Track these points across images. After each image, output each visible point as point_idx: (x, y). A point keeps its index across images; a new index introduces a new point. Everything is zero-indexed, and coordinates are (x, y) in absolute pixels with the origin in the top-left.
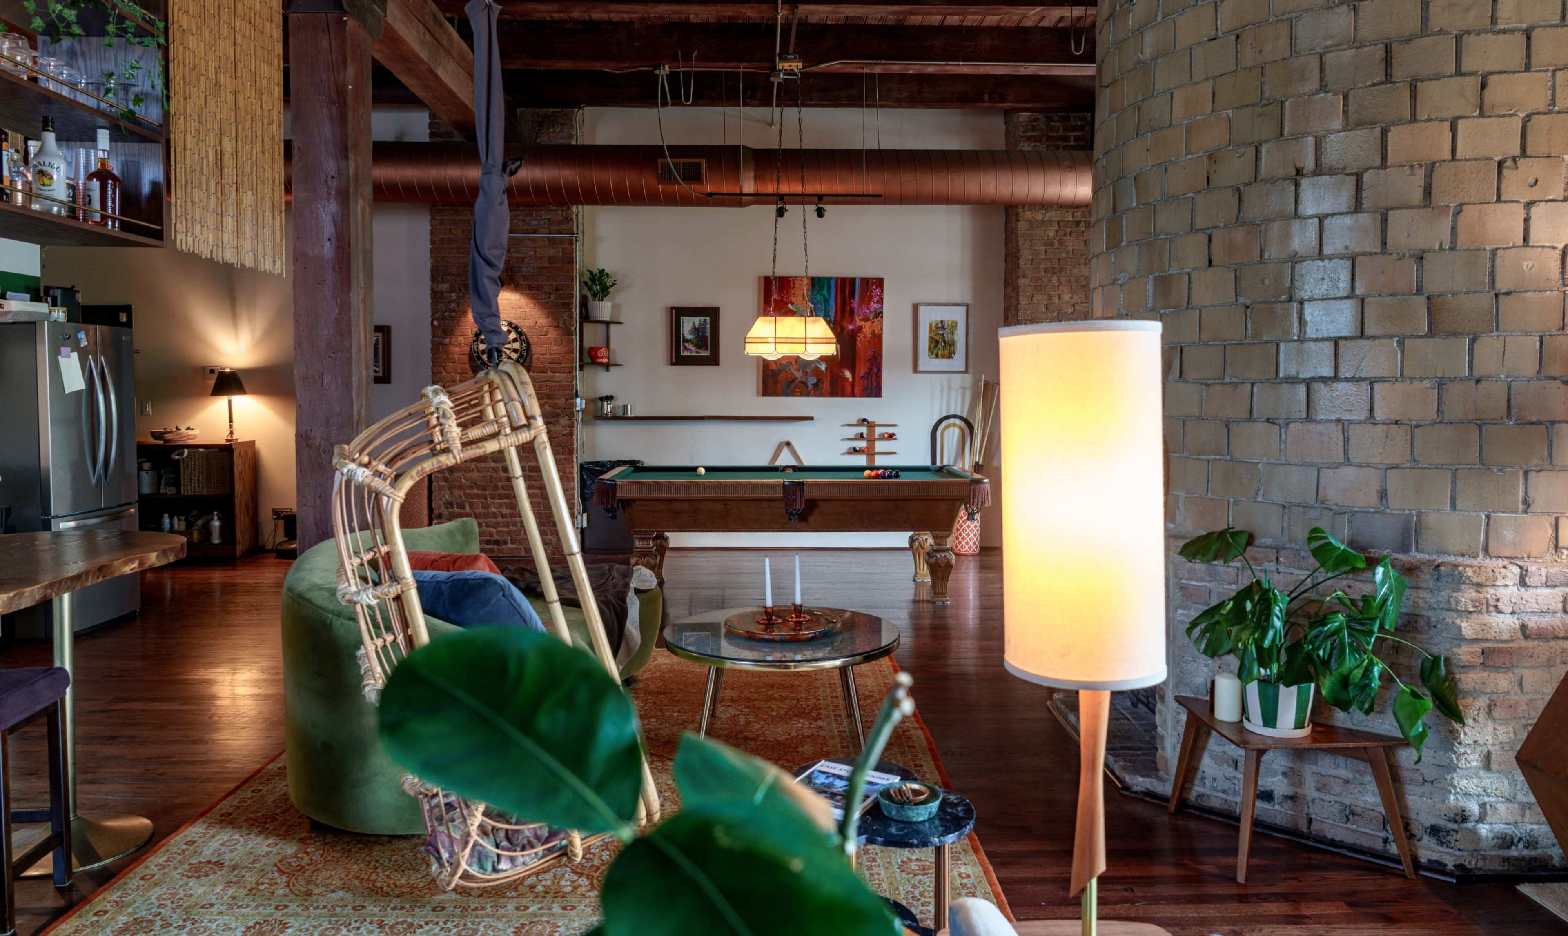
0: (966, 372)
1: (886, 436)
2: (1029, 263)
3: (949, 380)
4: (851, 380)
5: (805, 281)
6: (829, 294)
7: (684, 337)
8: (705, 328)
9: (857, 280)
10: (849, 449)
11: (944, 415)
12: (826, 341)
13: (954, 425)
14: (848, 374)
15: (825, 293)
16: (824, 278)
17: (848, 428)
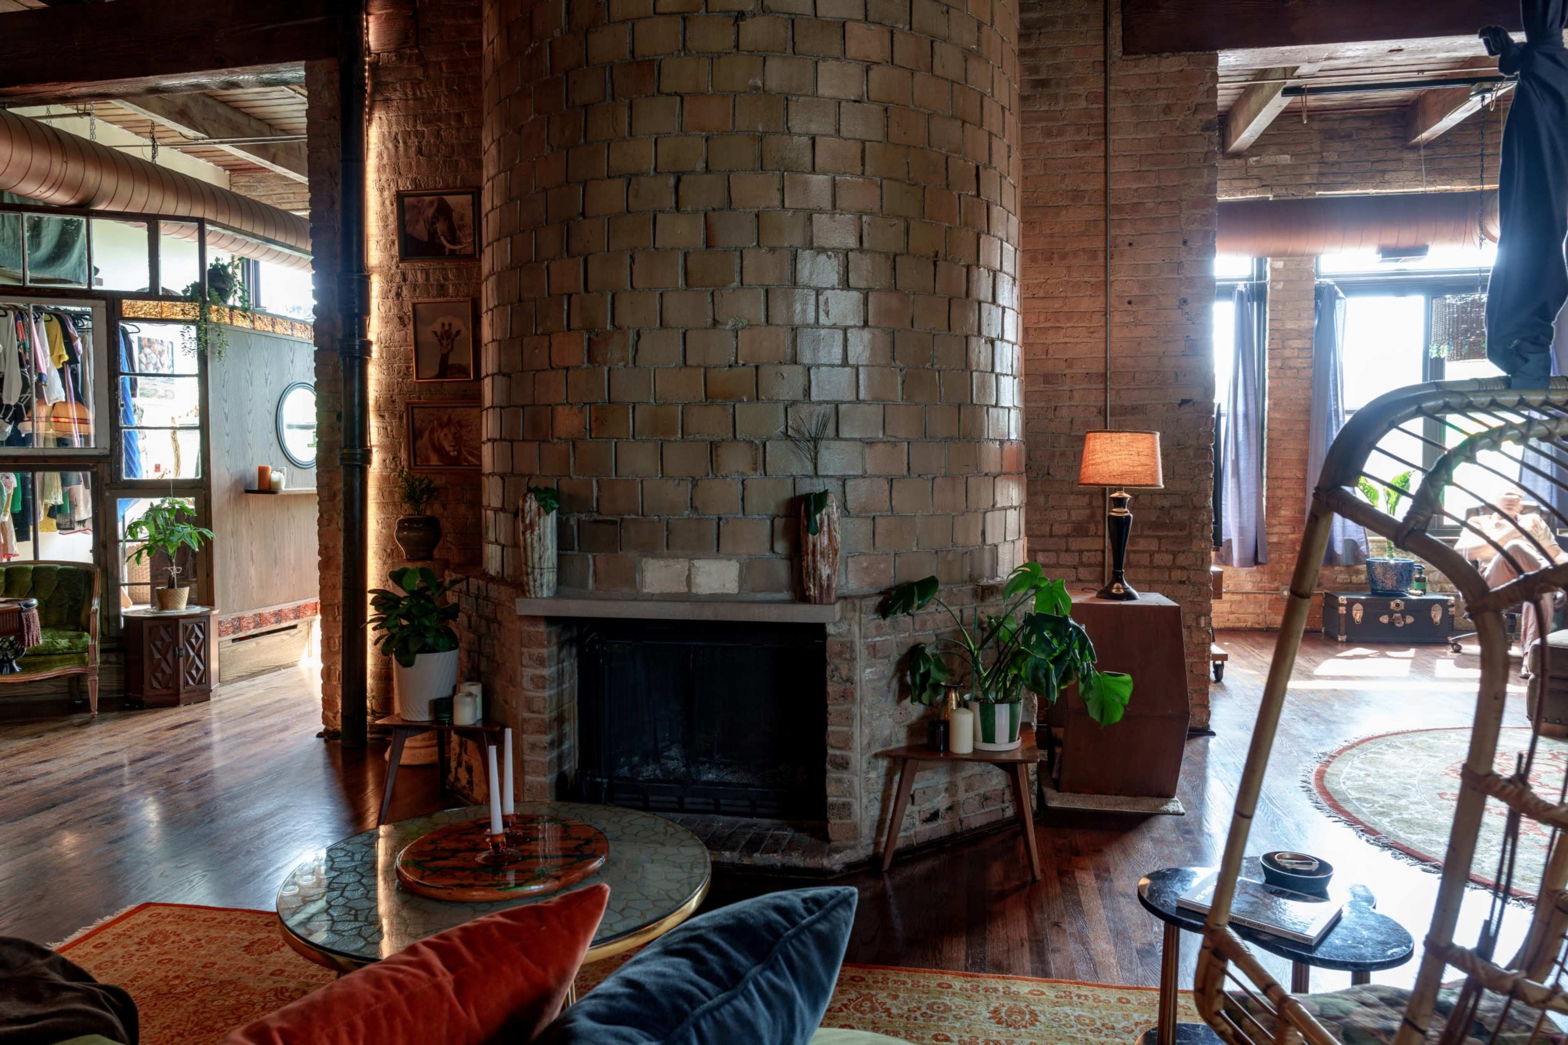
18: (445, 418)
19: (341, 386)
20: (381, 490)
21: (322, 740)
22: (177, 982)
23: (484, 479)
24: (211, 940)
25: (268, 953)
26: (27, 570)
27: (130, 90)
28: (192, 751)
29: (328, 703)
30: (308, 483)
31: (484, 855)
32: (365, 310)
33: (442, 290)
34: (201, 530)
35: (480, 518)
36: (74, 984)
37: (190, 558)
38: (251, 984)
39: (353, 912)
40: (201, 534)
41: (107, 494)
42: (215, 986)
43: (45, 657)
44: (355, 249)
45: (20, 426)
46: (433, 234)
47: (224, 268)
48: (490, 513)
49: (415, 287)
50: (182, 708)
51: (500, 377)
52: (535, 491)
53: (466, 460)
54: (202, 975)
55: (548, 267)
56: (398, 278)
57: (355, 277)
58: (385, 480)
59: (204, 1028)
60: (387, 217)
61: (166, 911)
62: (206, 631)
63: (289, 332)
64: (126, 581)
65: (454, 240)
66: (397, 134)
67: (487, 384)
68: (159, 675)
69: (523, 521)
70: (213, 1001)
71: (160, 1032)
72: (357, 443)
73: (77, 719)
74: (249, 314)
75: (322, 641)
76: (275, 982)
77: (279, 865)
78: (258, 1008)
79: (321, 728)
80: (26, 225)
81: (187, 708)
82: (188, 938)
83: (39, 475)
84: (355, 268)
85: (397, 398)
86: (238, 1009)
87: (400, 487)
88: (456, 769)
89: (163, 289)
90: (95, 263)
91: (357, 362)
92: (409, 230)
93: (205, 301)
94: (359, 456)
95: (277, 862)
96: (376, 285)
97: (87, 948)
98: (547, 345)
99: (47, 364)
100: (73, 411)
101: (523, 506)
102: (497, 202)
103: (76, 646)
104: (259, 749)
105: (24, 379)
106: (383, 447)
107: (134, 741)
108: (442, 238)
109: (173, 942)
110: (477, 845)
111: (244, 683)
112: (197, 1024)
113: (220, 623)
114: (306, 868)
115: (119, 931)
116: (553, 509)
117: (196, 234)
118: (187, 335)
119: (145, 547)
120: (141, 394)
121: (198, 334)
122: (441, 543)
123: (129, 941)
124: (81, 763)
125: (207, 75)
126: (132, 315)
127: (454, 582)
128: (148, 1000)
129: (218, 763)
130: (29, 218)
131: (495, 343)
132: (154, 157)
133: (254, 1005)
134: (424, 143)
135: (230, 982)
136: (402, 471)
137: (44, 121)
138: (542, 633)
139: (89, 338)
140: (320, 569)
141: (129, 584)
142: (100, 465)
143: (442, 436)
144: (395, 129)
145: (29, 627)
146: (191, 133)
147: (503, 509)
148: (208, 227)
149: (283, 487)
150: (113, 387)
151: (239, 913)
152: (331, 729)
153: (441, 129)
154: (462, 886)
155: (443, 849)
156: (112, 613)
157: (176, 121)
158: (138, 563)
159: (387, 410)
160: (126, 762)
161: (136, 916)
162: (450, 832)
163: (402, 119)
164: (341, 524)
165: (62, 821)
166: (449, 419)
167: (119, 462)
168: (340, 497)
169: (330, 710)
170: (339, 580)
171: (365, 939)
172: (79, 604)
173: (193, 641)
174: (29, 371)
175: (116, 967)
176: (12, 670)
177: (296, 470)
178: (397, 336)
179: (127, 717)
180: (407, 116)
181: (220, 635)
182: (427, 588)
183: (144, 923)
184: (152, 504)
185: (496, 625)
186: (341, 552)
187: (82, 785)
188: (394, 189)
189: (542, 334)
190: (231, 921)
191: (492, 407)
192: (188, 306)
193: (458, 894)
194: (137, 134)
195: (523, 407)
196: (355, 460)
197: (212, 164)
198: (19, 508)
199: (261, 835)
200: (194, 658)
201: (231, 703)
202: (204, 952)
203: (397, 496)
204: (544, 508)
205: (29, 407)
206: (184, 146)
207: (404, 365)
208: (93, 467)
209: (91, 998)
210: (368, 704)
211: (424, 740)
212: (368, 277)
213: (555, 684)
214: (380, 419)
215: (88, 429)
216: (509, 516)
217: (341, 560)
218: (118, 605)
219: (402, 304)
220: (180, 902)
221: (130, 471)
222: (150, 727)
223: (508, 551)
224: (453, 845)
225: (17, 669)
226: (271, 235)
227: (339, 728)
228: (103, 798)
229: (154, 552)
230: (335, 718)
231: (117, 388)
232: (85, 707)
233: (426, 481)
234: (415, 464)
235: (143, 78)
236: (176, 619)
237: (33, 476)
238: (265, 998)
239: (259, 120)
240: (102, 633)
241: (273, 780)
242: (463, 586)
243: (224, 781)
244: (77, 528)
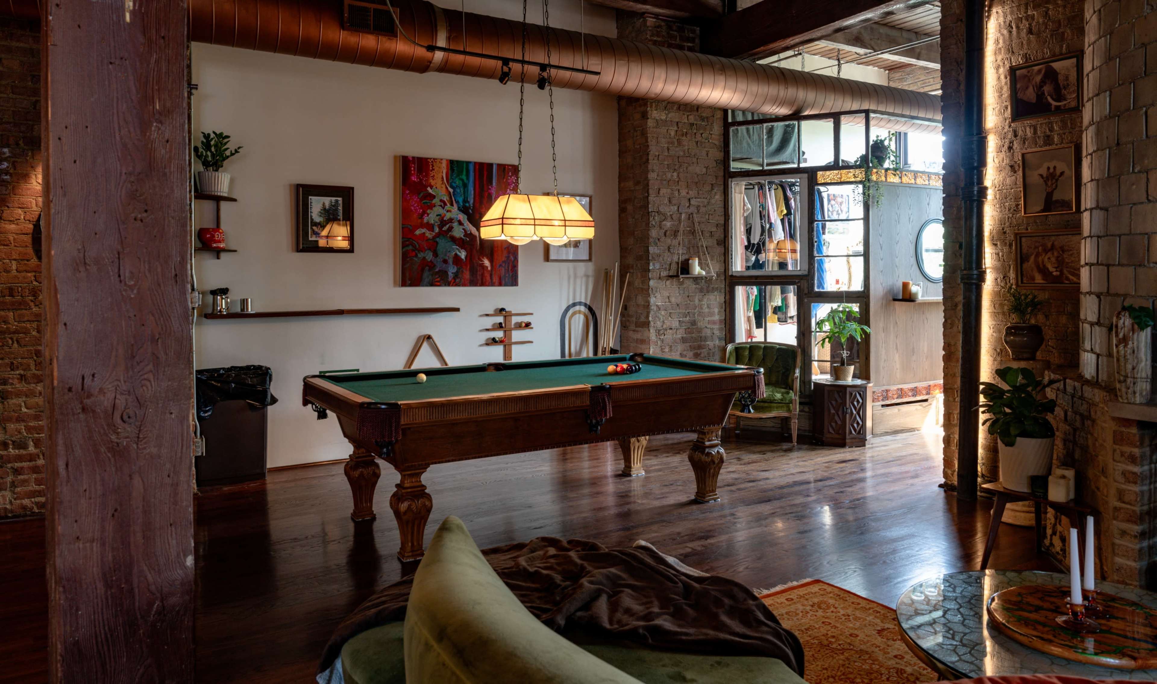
0: (590, 260)
1: (524, 325)
2: (656, 158)
3: (575, 269)
4: (489, 268)
5: (444, 164)
6: (468, 178)
7: (312, 220)
8: (337, 210)
9: (495, 167)
10: (488, 339)
11: (571, 302)
12: (583, 224)
13: (580, 312)
14: (487, 263)
15: (464, 177)
16: (462, 162)
17: (486, 318)
18: (1049, 245)
19: (963, 222)
20: (994, 304)
21: (942, 490)
22: (833, 640)
23: (1082, 297)
24: (856, 619)
25: (894, 640)
26: (760, 347)
27: (824, 34)
28: (852, 481)
29: (947, 462)
30: (936, 295)
31: (1064, 618)
32: (982, 163)
33: (1048, 140)
34: (863, 326)
35: (1078, 328)
36: (769, 623)
37: (855, 345)
38: (880, 659)
39: (951, 632)
40: (862, 329)
41: (806, 300)
42: (857, 652)
43: (767, 404)
44: (975, 117)
45: (760, 256)
46: (1040, 96)
47: (882, 142)
48: (1087, 326)
49: (1024, 140)
50: (847, 449)
51: (1098, 211)
52: (1130, 309)
53: (1067, 279)
54: (849, 641)
55: (1146, 112)
56: (1010, 135)
57: (975, 138)
58: (997, 295)
59: (849, 678)
60: (1001, 88)
61: (829, 589)
62: (864, 398)
63: (927, 182)
64: (816, 359)
65: (1059, 97)
66: (1011, 22)
67: (1086, 216)
68: (833, 424)
69: (1117, 335)
70: (855, 662)
71: (821, 671)
72: (974, 266)
73: (785, 446)
74: (898, 172)
75: (945, 415)
76: (896, 663)
77: (905, 578)
78: (884, 678)
79: (942, 481)
80: (765, 131)
81: (850, 449)
82: (842, 612)
83: (768, 288)
84: (975, 132)
85: (1008, 230)
86: (871, 673)
87: (1008, 301)
88: (1051, 536)
89: (843, 161)
90: (803, 148)
91: (975, 204)
92: (1020, 95)
93: (868, 167)
94: (975, 276)
95: (904, 575)
96: (992, 143)
97: (782, 599)
98: (1144, 181)
99: (775, 217)
100: (788, 245)
101: (1117, 322)
102: (1097, 63)
103: (785, 399)
104: (896, 488)
105: (762, 227)
106: (995, 269)
107: (817, 467)
108: (1049, 98)
109: (832, 612)
110: (1058, 607)
111: (889, 438)
112: (843, 674)
113: (874, 392)
114: (931, 582)
115: (801, 594)
116: (1147, 326)
117: (864, 121)
118: (856, 191)
119: (827, 337)
120: (829, 232)
121: (864, 190)
122: (1043, 346)
123: (806, 602)
124: (786, 476)
125: (872, 11)
126: (823, 181)
127: (1051, 382)
128: (815, 646)
129: (870, 493)
130: (767, 126)
131: (1094, 182)
132: (839, 73)
133: (881, 674)
134: (1034, 24)
135: (867, 653)
136: (1010, 288)
137: (776, 65)
138: (1135, 435)
139: (798, 198)
140: (944, 360)
141: (818, 361)
142: (802, 281)
143: (1046, 260)
144: (1009, 18)
145: (759, 386)
146: (862, 51)
147: (1098, 323)
148: (872, 115)
149: (920, 298)
150: (811, 230)
151: (875, 605)
152: (950, 483)
153: (1048, 9)
154: (1042, 639)
155: (1028, 603)
156: (807, 380)
157: (853, 45)
158: (823, 347)
159: (999, 239)
160: (812, 480)
161: (811, 586)
162: (1037, 591)
163: (1015, 9)
164: (960, 328)
165: (772, 511)
166: (1053, 245)
167: (813, 280)
168: (960, 307)
169: (949, 468)
170: (958, 370)
171: (959, 656)
172: (788, 371)
173: (856, 403)
174: (765, 222)
175: (798, 617)
176: (749, 412)
177: (930, 284)
178: (1008, 181)
179: (813, 450)
180: (1019, 6)
181: (873, 401)
182: (1027, 385)
183: (816, 593)
184: (832, 308)
185: (1089, 422)
186: (960, 349)
187: (785, 491)
188: (1008, 65)
189: (1140, 172)
190: (870, 609)
191: (1091, 236)
192: (858, 171)
193: (1039, 644)
194: (829, 58)
195: (1120, 236)
196: (973, 279)
197: (876, 68)
198: (758, 308)
199: (894, 551)
200: (855, 417)
201: (879, 451)
202: (851, 625)
203: (1006, 307)
204: (1139, 324)
205: (764, 244)
206: (859, 61)
207: (1014, 204)
208: (798, 282)
209: (778, 635)
210: (979, 469)
211: (1024, 506)
212: (986, 137)
213: (1148, 482)
214: (994, 247)
215: (797, 256)
216: (1104, 330)
217: (960, 354)
218: (810, 373)
219: (1013, 155)
220: (838, 585)
221: (821, 285)
222: (827, 459)
223: (1103, 360)
224: (1037, 602)
225: (752, 411)
226: (914, 114)
227: (956, 483)
228: (797, 501)
229: (832, 340)
230: (952, 475)
231: (813, 231)
232: (789, 439)
233: (1030, 297)
234: (1022, 282)
235: (832, 24)
236: (845, 387)
237: (765, 288)
238: (889, 672)
239: (909, 31)
240: (800, 391)
241: (905, 514)
242: (1061, 385)
243: (873, 506)
244: (789, 321)
